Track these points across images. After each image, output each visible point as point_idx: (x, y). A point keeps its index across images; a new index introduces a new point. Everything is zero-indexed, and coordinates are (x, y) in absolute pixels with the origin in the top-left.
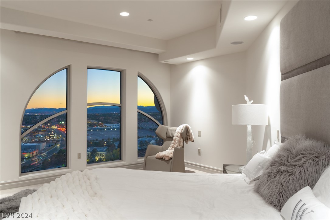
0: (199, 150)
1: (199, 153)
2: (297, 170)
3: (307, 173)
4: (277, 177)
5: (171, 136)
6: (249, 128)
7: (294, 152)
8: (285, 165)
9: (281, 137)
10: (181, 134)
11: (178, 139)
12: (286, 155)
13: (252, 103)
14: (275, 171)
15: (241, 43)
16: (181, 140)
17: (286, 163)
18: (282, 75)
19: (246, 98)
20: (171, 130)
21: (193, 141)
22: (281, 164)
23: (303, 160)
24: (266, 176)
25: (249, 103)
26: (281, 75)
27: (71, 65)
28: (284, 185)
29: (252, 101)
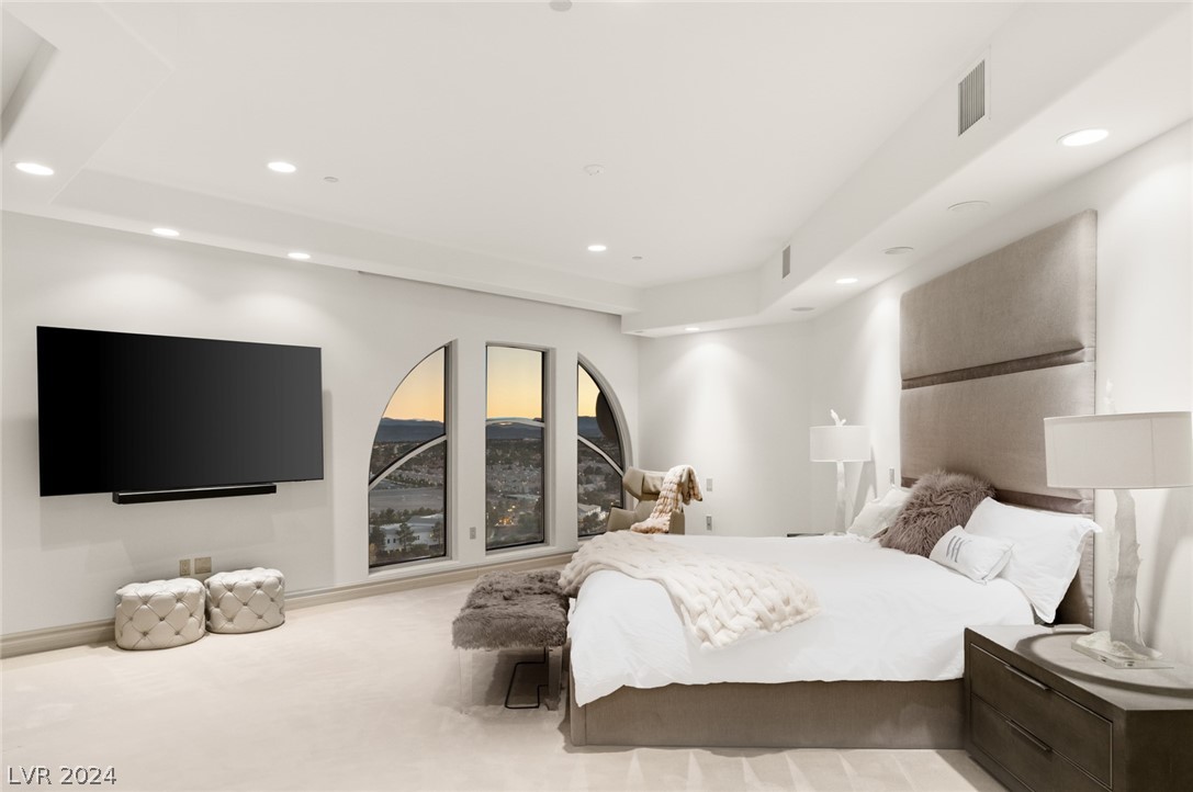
0: (709, 519)
1: (709, 525)
2: (944, 510)
3: (956, 513)
4: (918, 522)
5: (653, 490)
6: (840, 467)
7: (938, 489)
8: (927, 506)
9: (903, 478)
10: (680, 485)
11: (671, 495)
12: (928, 494)
13: (845, 424)
14: (914, 515)
15: (811, 309)
16: (680, 497)
17: (929, 503)
18: (904, 380)
19: (834, 415)
20: (653, 478)
21: (701, 500)
22: (921, 506)
23: (950, 498)
24: (902, 524)
25: (840, 424)
26: (900, 381)
27: (456, 341)
28: (929, 529)
29: (844, 421)
